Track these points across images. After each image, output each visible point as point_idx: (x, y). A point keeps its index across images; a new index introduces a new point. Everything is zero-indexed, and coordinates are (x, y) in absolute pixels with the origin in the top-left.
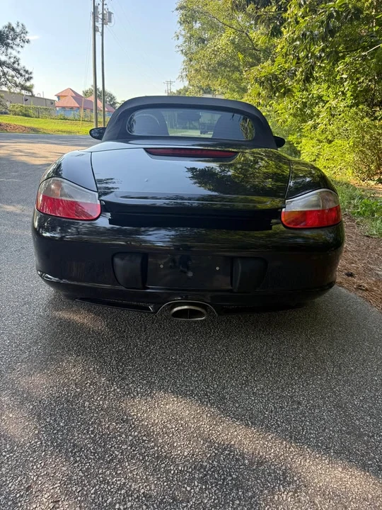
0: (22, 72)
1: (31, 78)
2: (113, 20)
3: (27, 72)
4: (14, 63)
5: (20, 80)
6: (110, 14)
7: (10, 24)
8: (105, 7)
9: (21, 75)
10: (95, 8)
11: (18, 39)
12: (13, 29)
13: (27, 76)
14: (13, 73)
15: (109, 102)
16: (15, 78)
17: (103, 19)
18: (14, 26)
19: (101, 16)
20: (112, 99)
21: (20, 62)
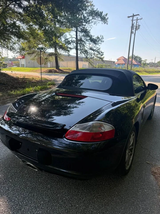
0: (100, 53)
1: (103, 55)
2: (140, 28)
3: (102, 52)
4: (98, 50)
5: (99, 56)
6: (139, 26)
7: (98, 36)
8: (137, 23)
9: (100, 54)
10: (133, 25)
11: (100, 41)
12: (99, 38)
13: (102, 54)
14: (97, 53)
15: (139, 60)
16: (98, 55)
17: (136, 28)
18: (99, 37)
19: (135, 27)
20: (140, 59)
21: (100, 49)
